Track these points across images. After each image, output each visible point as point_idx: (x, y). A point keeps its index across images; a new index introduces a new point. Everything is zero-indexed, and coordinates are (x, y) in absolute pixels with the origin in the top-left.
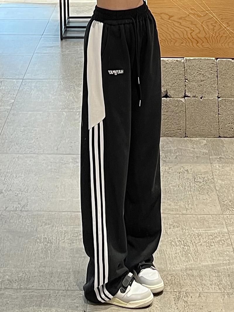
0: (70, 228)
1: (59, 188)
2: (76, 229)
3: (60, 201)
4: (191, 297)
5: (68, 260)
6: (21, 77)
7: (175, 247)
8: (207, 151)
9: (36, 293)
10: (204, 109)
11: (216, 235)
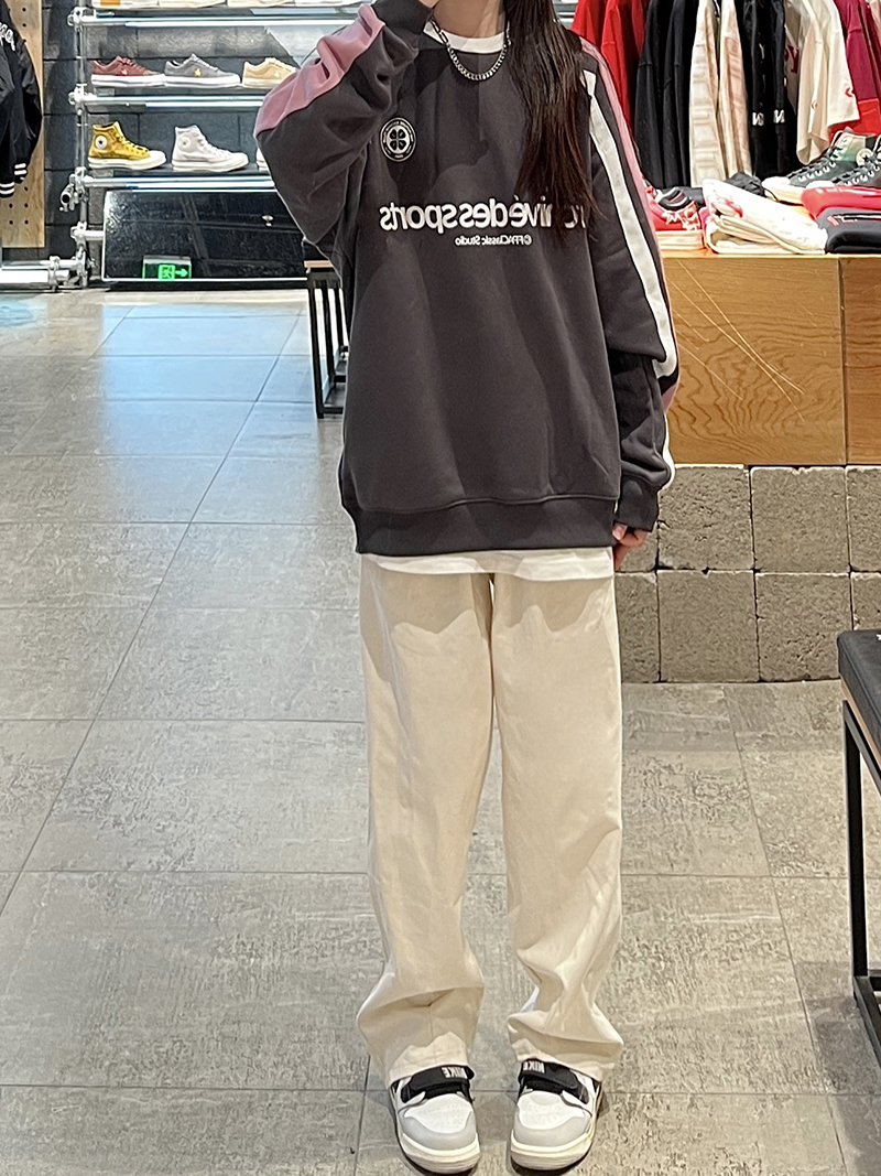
0: (316, 916)
1: (285, 810)
2: (332, 919)
3: (289, 845)
4: (668, 1108)
5: (306, 1002)
6: (186, 517)
7: (630, 962)
8: (728, 720)
9: (210, 1098)
10: (713, 601)
11: (748, 931)
